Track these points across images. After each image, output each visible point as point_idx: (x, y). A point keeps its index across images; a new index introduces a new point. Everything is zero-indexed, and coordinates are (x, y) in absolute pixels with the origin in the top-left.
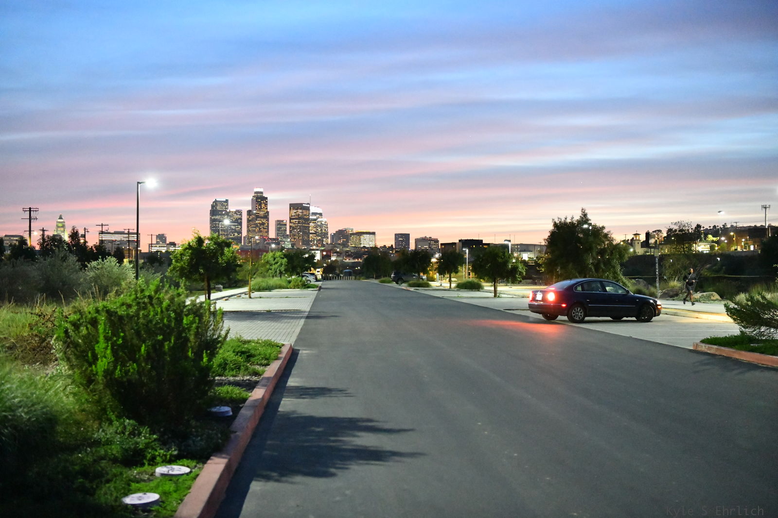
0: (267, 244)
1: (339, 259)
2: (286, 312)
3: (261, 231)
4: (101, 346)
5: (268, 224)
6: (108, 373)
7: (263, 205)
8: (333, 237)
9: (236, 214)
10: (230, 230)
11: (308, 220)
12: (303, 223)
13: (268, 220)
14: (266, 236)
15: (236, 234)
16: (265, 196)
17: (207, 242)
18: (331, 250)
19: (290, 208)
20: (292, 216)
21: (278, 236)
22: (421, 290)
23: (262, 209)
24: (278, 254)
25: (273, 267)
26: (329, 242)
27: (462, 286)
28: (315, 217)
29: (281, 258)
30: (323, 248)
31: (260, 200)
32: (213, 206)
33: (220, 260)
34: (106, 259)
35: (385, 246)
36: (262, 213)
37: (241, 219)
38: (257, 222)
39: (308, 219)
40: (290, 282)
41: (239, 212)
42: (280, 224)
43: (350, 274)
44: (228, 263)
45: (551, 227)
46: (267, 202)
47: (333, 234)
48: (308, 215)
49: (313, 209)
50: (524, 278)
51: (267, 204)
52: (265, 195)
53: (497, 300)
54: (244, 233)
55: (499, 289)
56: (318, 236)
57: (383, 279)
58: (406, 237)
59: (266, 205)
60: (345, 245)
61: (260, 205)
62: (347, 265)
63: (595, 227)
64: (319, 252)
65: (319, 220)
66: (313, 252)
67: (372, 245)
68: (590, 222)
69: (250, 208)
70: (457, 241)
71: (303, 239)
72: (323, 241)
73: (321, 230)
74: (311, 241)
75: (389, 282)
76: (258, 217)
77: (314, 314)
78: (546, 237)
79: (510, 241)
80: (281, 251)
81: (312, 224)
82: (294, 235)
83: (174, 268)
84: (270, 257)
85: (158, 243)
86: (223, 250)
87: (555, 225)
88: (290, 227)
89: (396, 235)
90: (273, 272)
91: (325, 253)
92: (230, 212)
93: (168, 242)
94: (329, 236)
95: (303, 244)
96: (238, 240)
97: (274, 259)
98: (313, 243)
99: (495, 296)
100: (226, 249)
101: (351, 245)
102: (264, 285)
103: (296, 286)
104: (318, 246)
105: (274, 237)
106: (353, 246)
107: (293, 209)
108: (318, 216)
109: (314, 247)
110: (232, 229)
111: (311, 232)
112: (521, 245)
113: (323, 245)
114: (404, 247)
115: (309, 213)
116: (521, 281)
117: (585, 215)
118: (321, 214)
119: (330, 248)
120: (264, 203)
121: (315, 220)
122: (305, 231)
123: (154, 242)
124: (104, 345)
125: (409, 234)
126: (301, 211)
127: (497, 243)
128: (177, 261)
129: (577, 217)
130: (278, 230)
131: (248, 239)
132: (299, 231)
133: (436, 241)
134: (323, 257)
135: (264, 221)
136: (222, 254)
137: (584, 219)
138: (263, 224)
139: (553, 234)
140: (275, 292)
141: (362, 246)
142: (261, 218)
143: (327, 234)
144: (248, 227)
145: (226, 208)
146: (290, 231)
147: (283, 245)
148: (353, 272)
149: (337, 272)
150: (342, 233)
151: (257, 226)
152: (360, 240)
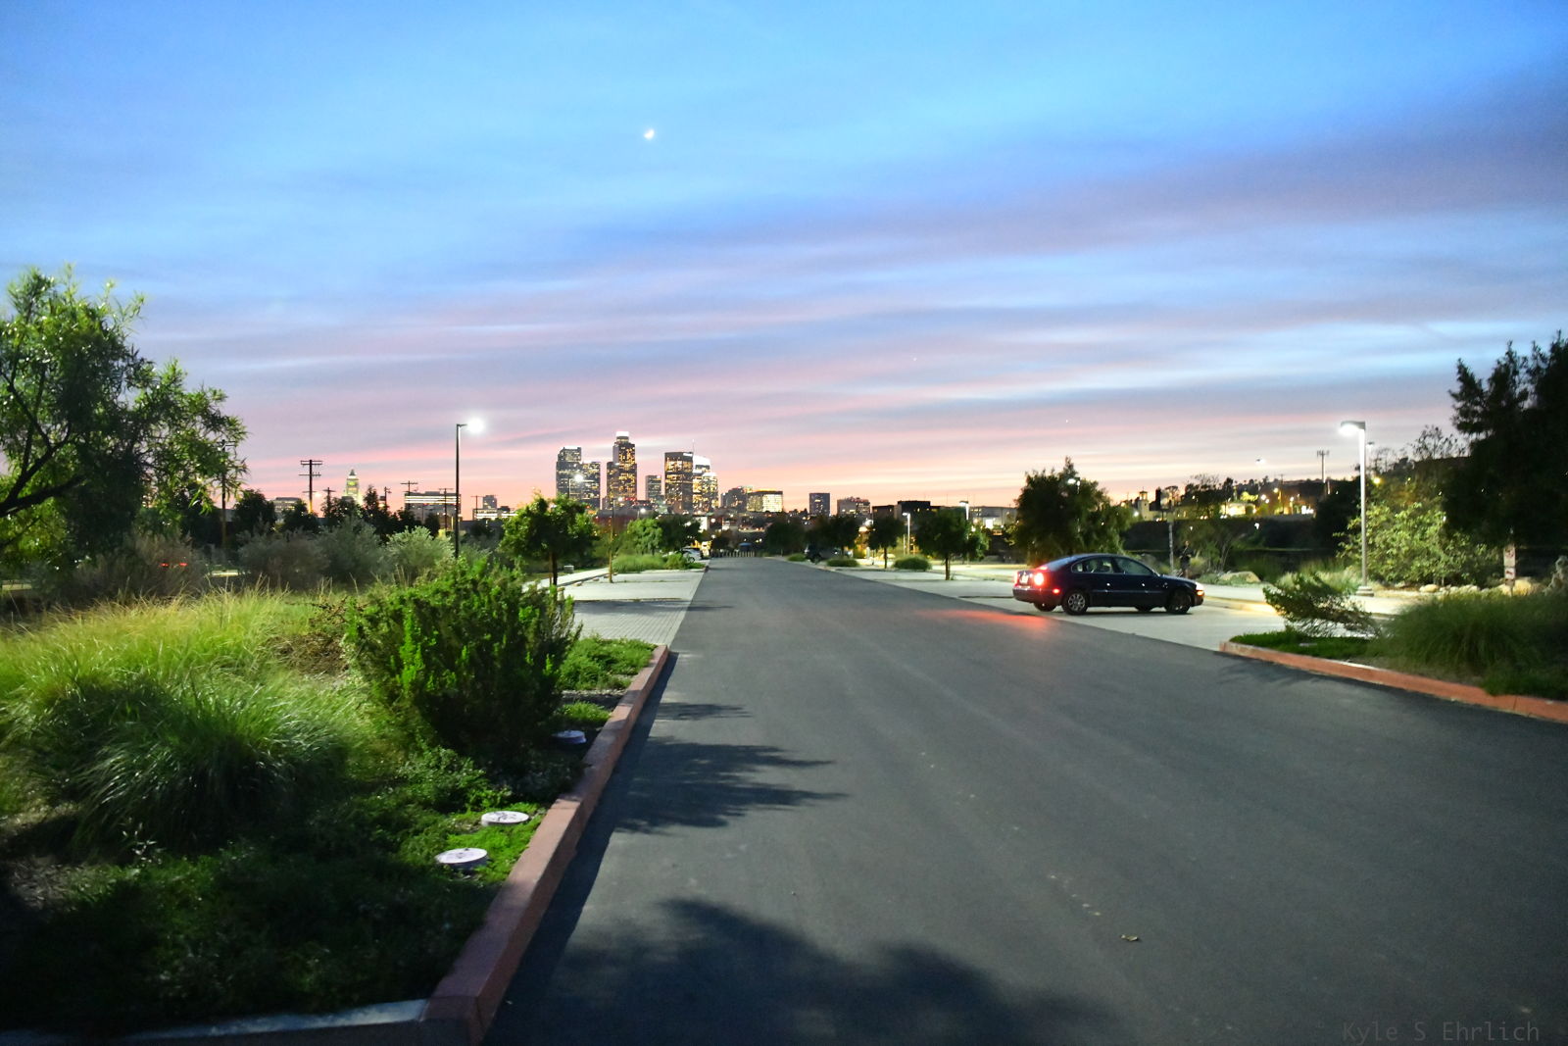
0: (634, 507)
1: (734, 528)
2: (661, 601)
3: (626, 491)
4: (407, 649)
5: (636, 481)
6: (418, 686)
7: (629, 455)
8: (724, 498)
9: (592, 467)
10: (583, 489)
11: (689, 476)
12: (684, 480)
13: (635, 475)
14: (634, 498)
15: (592, 495)
16: (632, 443)
17: (552, 506)
18: (722, 516)
19: (666, 460)
20: (668, 470)
21: (649, 495)
22: (846, 571)
24: (650, 522)
25: (643, 540)
26: (720, 506)
27: (901, 565)
28: (699, 471)
29: (654, 527)
30: (710, 514)
31: (624, 448)
32: (560, 457)
33: (570, 532)
34: (414, 529)
35: (796, 511)
36: (627, 466)
37: (598, 474)
38: (621, 478)
39: (691, 474)
40: (665, 560)
41: (596, 465)
42: (652, 480)
43: (747, 549)
44: (581, 534)
45: (1024, 484)
46: (634, 451)
47: (724, 494)
48: (691, 469)
49: (697, 460)
50: (987, 553)
52: (631, 441)
53: (950, 584)
54: (603, 493)
55: (953, 568)
56: (704, 496)
57: (794, 555)
58: (825, 497)
59: (633, 454)
60: (741, 508)
61: (625, 454)
62: (744, 536)
63: (1084, 483)
64: (706, 518)
65: (705, 475)
66: (697, 519)
67: (778, 509)
68: (1076, 476)
69: (611, 460)
70: (895, 503)
71: (683, 501)
72: (711, 504)
73: (709, 489)
74: (695, 504)
75: (803, 560)
76: (621, 471)
77: (698, 604)
78: (1017, 497)
79: (967, 502)
80: (654, 518)
81: (696, 481)
82: (671, 496)
83: (508, 542)
84: (638, 526)
85: (485, 508)
86: (573, 517)
87: (1029, 480)
88: (666, 484)
89: (811, 495)
90: (643, 547)
91: (713, 520)
92: (583, 464)
93: (499, 507)
94: (719, 497)
95: (684, 508)
96: (595, 503)
97: (645, 529)
98: (698, 507)
99: (947, 578)
100: (578, 516)
101: (750, 508)
102: (630, 564)
103: (674, 566)
104: (704, 511)
105: (644, 499)
106: (753, 510)
107: (671, 460)
108: (704, 469)
109: (699, 512)
110: (587, 488)
111: (694, 491)
112: (983, 507)
113: (711, 510)
114: (823, 511)
115: (692, 466)
116: (982, 558)
117: (1070, 466)
118: (708, 467)
119: (720, 514)
120: (630, 452)
121: (700, 475)
122: (687, 489)
123: (480, 506)
124: (412, 648)
125: (829, 494)
126: (680, 462)
127: (950, 505)
128: (511, 533)
129: (1059, 469)
131: (609, 501)
132: (680, 490)
133: (867, 503)
134: (712, 526)
135: (631, 476)
136: (573, 522)
137: (1070, 472)
138: (629, 480)
139: (1026, 493)
140: (646, 574)
141: (764, 510)
142: (627, 472)
143: (717, 493)
144: (608, 485)
145: (578, 460)
146: (667, 491)
147: (656, 510)
148: (752, 547)
149: (731, 545)
150: (736, 493)
151: (621, 484)
152: (762, 502)
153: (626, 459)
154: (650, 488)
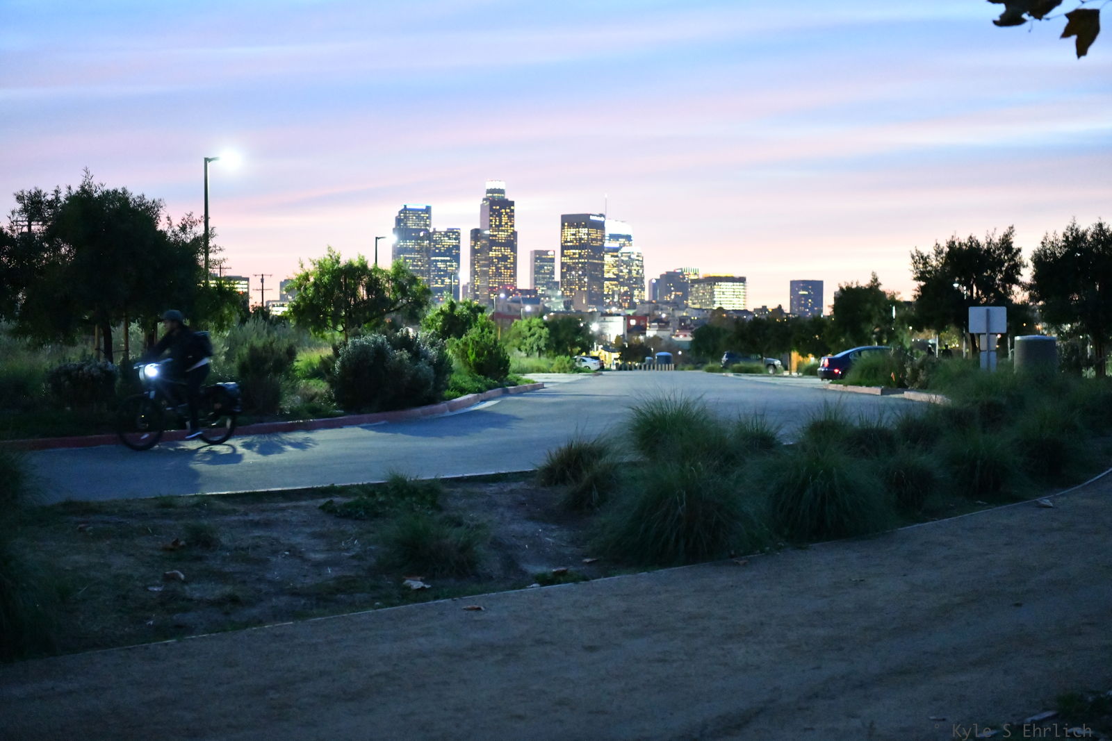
0: (514, 301)
1: (664, 334)
3: (500, 274)
5: (515, 258)
7: (505, 219)
8: (654, 287)
9: (448, 237)
10: (434, 271)
11: (599, 251)
12: (589, 257)
13: (514, 249)
14: (512, 285)
15: (447, 281)
16: (510, 199)
18: (648, 315)
19: (563, 225)
20: (566, 242)
21: (536, 284)
23: (502, 226)
24: (536, 321)
26: (646, 299)
28: (615, 244)
29: (541, 328)
30: (631, 312)
31: (499, 206)
32: (399, 221)
35: (764, 308)
36: (502, 235)
37: (457, 247)
38: (492, 254)
39: (601, 249)
41: (454, 233)
42: (541, 258)
43: (667, 361)
46: (512, 211)
47: (654, 281)
48: (601, 240)
49: (610, 229)
51: (513, 216)
54: (465, 278)
56: (622, 284)
58: (815, 287)
59: (511, 217)
60: (678, 303)
61: (500, 215)
62: (679, 346)
64: (621, 319)
65: (624, 250)
67: (738, 305)
69: (478, 227)
71: (589, 291)
72: (632, 296)
73: (630, 272)
74: (607, 296)
76: (493, 243)
80: (541, 317)
81: (608, 259)
82: (571, 284)
88: (563, 265)
89: (792, 283)
91: (633, 322)
92: (435, 232)
94: (646, 284)
95: (590, 302)
96: (454, 291)
98: (612, 301)
101: (694, 304)
104: (621, 307)
105: (528, 288)
106: (697, 306)
107: (571, 226)
108: (622, 241)
109: (614, 310)
110: (440, 270)
111: (606, 275)
113: (633, 305)
114: (810, 310)
115: (604, 236)
118: (628, 238)
119: (646, 312)
120: (507, 213)
121: (616, 250)
122: (595, 272)
125: (821, 282)
126: (585, 230)
130: (536, 272)
131: (473, 290)
132: (582, 275)
134: (630, 330)
135: (508, 252)
138: (505, 258)
141: (716, 307)
142: (501, 245)
143: (642, 279)
144: (473, 265)
145: (427, 225)
146: (562, 273)
147: (546, 305)
150: (672, 280)
151: (493, 263)
152: (712, 294)
153: (500, 225)
154: (537, 270)
